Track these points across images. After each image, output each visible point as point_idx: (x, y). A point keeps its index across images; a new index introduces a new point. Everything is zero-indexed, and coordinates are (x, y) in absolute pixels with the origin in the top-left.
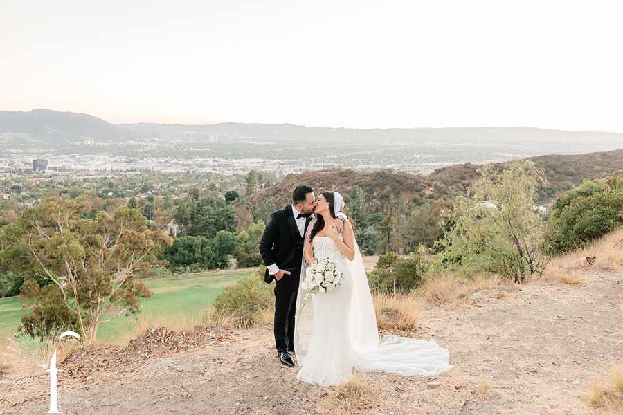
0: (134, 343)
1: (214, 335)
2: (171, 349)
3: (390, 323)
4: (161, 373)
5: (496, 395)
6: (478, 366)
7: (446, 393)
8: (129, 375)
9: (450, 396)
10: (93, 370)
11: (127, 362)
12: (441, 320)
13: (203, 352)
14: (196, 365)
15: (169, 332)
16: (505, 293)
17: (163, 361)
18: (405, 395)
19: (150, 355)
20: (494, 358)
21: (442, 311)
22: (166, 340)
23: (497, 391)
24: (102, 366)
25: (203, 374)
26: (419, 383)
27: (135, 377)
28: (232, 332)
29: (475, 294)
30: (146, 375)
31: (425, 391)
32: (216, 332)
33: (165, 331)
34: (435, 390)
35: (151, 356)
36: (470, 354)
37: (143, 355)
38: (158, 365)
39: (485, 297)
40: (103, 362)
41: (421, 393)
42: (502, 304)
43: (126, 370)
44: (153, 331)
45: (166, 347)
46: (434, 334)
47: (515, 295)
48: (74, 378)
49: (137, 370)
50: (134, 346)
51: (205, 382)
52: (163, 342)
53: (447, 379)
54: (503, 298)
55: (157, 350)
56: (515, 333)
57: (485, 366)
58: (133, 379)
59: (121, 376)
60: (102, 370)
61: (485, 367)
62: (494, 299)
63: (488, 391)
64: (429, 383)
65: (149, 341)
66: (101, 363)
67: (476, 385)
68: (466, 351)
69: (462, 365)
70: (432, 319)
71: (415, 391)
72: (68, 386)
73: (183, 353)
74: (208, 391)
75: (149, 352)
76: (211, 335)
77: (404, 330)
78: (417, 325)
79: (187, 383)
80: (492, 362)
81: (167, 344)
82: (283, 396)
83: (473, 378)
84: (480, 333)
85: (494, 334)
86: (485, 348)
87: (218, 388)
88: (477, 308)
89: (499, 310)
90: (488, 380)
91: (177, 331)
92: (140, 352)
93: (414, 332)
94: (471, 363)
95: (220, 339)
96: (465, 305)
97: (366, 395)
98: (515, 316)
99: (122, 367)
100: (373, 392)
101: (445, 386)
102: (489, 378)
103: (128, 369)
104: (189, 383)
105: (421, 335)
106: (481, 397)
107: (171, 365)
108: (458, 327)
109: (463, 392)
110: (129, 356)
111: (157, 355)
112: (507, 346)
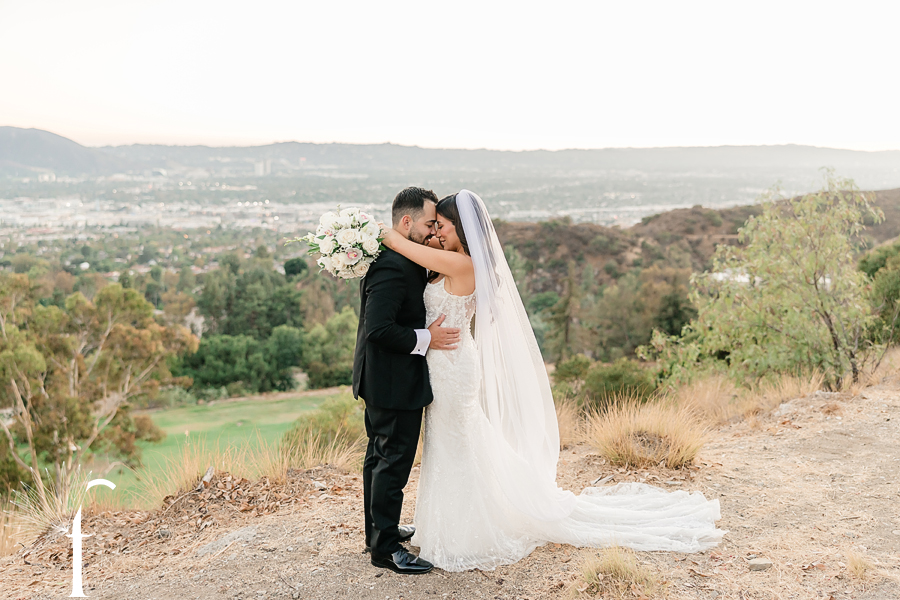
0: (173, 502)
1: (323, 484)
2: (244, 511)
3: (650, 457)
4: (234, 555)
5: (886, 580)
6: (833, 530)
7: (789, 578)
8: (170, 559)
9: (796, 585)
10: (98, 553)
11: (164, 537)
12: (736, 450)
13: (307, 513)
14: (299, 539)
15: (239, 481)
16: (839, 404)
17: (234, 533)
18: (712, 585)
19: (206, 523)
20: (857, 514)
21: (729, 436)
22: (234, 495)
23: (886, 573)
24: (114, 546)
25: (317, 554)
26: (730, 561)
27: (183, 564)
28: (355, 479)
29: (783, 406)
30: (205, 560)
31: (748, 575)
32: (327, 478)
33: (229, 479)
34: (766, 574)
35: (209, 523)
36: (809, 507)
37: (192, 523)
38: (226, 539)
39: (803, 410)
40: (116, 538)
41: (740, 580)
42: (838, 422)
43: (164, 550)
44: (207, 478)
45: (235, 508)
46: (734, 474)
47: (856, 407)
48: (63, 568)
49: (185, 550)
50: (173, 507)
51: (321, 569)
52: (227, 498)
53: (782, 552)
54: (837, 412)
55: (220, 514)
56: (879, 470)
57: (844, 528)
58: (180, 566)
59: (156, 562)
60: (116, 552)
61: (848, 531)
62: (821, 414)
63: (869, 574)
64: (752, 562)
65: (201, 497)
66: (112, 541)
67: (841, 564)
68: (800, 503)
69: (802, 527)
70: (717, 451)
71: (729, 576)
72: (53, 583)
73: (269, 518)
74: (331, 585)
75: (205, 518)
76: (319, 484)
77: (677, 468)
78: (697, 462)
79: (287, 571)
80: (856, 522)
81: (235, 502)
82: (478, 592)
83: (829, 551)
84: (816, 472)
85: (841, 473)
86: (834, 498)
87: (349, 580)
88: (794, 430)
89: (836, 432)
90: (860, 554)
91: (253, 478)
92: (186, 518)
93: (695, 471)
94: (818, 523)
95: (336, 490)
96: (770, 426)
97: (640, 586)
98: (868, 442)
99: (155, 545)
100: (652, 580)
101: (783, 566)
102: (861, 550)
103: (166, 549)
104: (291, 572)
105: (709, 478)
106: (857, 585)
107: (250, 539)
108: (771, 463)
109: (820, 576)
110: (165, 526)
111: (219, 522)
112: (872, 493)
